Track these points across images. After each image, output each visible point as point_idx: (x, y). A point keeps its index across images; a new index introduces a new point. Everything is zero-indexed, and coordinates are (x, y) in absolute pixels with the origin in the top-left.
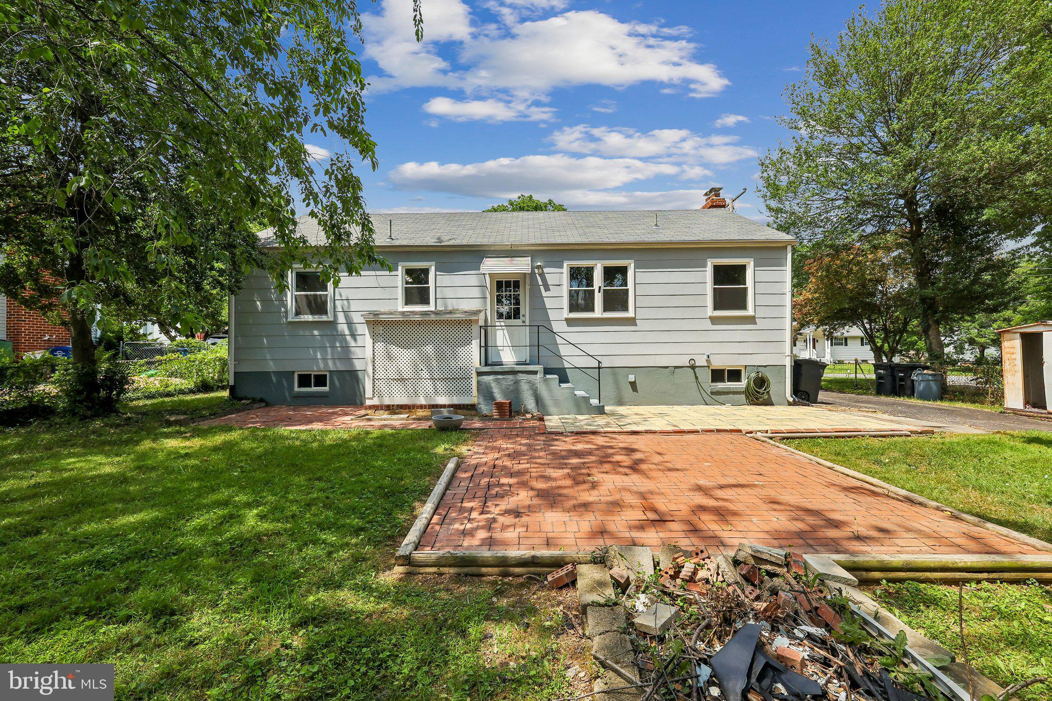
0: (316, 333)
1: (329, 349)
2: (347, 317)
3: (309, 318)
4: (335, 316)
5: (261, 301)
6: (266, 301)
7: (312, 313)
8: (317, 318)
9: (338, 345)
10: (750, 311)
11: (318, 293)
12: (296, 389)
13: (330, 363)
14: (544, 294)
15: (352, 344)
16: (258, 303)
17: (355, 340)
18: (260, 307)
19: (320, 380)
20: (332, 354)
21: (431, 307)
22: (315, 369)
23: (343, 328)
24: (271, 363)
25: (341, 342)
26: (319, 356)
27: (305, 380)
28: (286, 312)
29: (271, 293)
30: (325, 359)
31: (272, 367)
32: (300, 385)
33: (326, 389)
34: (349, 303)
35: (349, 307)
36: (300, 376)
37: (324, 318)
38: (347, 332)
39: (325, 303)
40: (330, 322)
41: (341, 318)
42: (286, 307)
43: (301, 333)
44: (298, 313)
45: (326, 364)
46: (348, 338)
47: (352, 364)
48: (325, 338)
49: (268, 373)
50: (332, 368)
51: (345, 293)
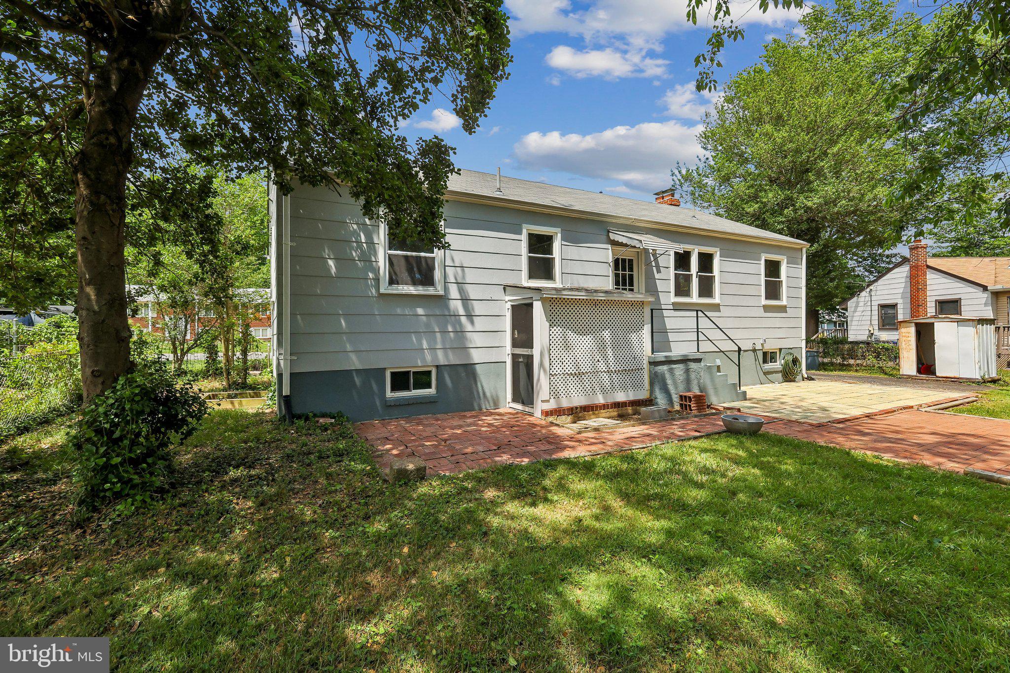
0: (420, 311)
1: (438, 335)
2: (461, 291)
3: (410, 289)
4: (446, 289)
5: (337, 259)
6: (343, 260)
7: (414, 283)
8: (420, 290)
9: (450, 329)
10: (784, 302)
11: (423, 254)
12: (389, 394)
13: (440, 354)
14: (657, 276)
15: (469, 327)
16: (331, 263)
17: (472, 323)
18: (333, 270)
19: (422, 379)
20: (443, 342)
21: (558, 284)
22: (418, 364)
23: (457, 306)
24: (353, 357)
25: (454, 326)
26: (425, 345)
27: (401, 380)
28: (377, 280)
29: (352, 248)
30: (432, 349)
31: (355, 363)
32: (394, 388)
33: (432, 391)
34: (463, 271)
35: (464, 277)
36: (393, 374)
37: (430, 291)
38: (461, 311)
39: (430, 269)
40: (442, 296)
41: (454, 292)
42: (376, 271)
43: (399, 311)
44: (392, 282)
45: (435, 357)
46: (464, 320)
47: (468, 356)
48: (432, 319)
49: (348, 372)
50: (442, 361)
51: (459, 258)
